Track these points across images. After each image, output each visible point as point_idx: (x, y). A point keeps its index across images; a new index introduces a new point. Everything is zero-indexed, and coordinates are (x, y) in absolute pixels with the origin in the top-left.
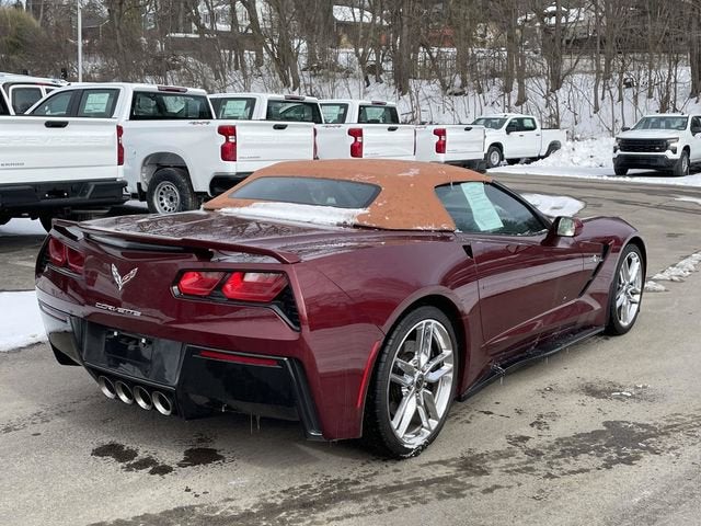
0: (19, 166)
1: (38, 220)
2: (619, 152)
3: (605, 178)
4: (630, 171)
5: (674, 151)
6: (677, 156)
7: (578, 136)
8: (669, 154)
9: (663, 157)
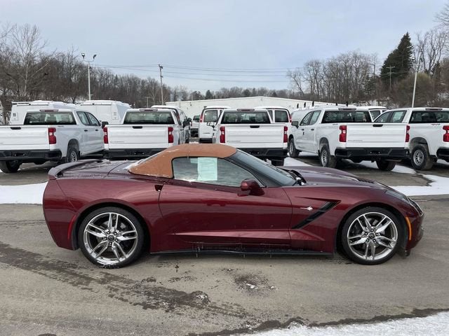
0: (361, 141)
1: (375, 162)
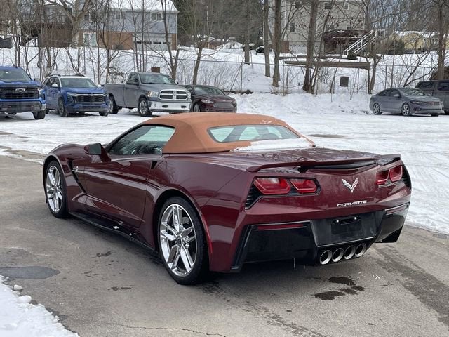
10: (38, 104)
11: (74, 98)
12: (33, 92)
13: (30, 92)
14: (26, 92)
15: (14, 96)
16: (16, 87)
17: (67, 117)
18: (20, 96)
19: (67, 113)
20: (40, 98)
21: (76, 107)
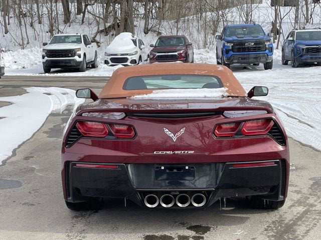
2: (46, 58)
3: (38, 75)
4: (52, 70)
5: (80, 56)
6: (81, 59)
7: (4, 49)
8: (76, 58)
9: (74, 60)
10: (264, 56)
11: (303, 49)
12: (260, 46)
13: (258, 46)
14: (255, 46)
15: (244, 49)
16: (246, 41)
17: (297, 67)
18: (249, 49)
19: (297, 64)
20: (267, 51)
21: (304, 58)
